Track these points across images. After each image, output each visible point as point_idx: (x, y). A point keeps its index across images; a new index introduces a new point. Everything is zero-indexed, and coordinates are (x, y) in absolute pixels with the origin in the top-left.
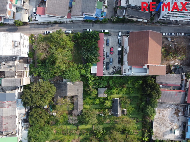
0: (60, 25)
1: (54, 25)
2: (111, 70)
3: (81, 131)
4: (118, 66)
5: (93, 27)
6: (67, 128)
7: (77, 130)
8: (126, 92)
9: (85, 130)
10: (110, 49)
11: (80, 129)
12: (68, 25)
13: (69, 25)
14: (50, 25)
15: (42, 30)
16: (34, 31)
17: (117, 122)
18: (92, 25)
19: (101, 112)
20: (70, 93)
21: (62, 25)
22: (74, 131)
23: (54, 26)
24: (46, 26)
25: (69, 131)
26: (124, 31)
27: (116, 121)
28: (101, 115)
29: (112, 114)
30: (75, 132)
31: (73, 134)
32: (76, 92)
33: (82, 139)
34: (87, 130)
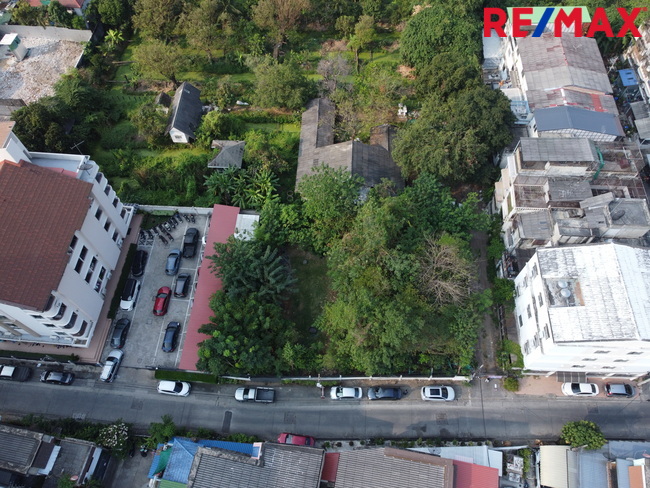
0: (384, 431)
1: (414, 433)
2: (182, 230)
4: (150, 243)
5: (229, 415)
10: (170, 311)
12: (347, 431)
13: (338, 431)
14: (434, 431)
15: (471, 412)
16: (507, 405)
18: (233, 426)
21: (373, 431)
23: (414, 427)
24: (452, 430)
26: (85, 388)
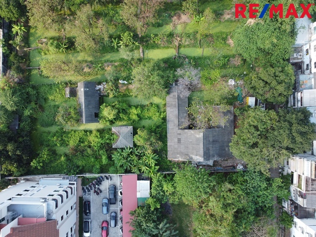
2: (105, 185)
3: (171, 43)
4: (89, 194)
6: (202, 49)
7: (180, 45)
8: (69, 136)
9: (162, 45)
11: (172, 48)
17: (88, 65)
19: (125, 88)
20: (198, 136)
22: (187, 43)
25: (199, 42)
27: (90, 68)
28: (126, 82)
29: (100, 83)
30: (183, 41)
31: (189, 36)
32: (183, 138)
33: (167, 24)
34: (155, 46)
